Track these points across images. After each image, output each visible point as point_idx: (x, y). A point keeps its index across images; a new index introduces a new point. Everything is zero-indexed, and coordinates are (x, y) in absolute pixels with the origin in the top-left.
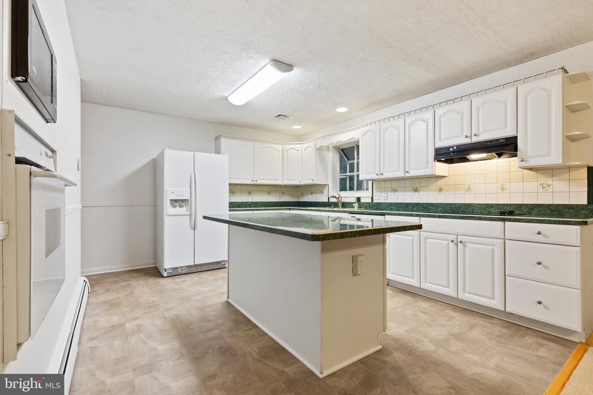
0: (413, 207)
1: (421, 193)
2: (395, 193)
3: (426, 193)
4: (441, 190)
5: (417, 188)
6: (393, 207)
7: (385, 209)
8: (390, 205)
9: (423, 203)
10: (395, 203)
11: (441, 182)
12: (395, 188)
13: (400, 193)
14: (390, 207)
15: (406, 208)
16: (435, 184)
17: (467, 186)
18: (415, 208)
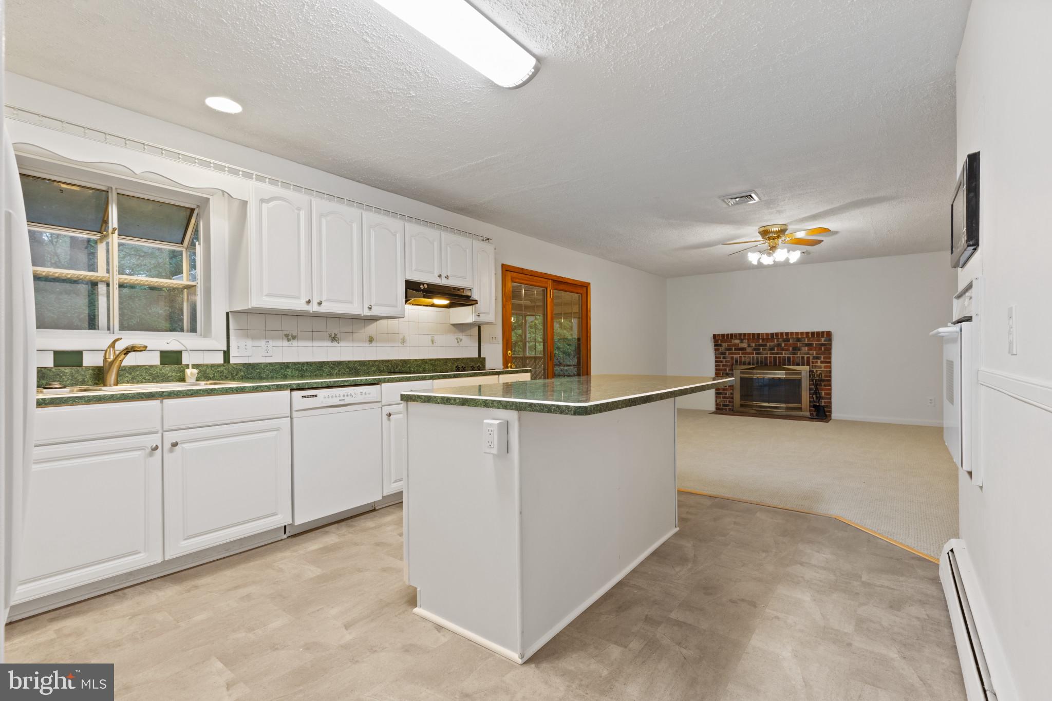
0: (332, 368)
1: (342, 344)
2: (290, 342)
3: (350, 344)
4: (371, 340)
5: (336, 335)
6: (289, 372)
7: (270, 376)
8: (282, 368)
9: (349, 361)
10: (295, 364)
11: (372, 328)
12: (293, 332)
13: (301, 343)
14: (283, 371)
15: (318, 372)
16: (363, 331)
17: (401, 336)
18: (336, 371)
